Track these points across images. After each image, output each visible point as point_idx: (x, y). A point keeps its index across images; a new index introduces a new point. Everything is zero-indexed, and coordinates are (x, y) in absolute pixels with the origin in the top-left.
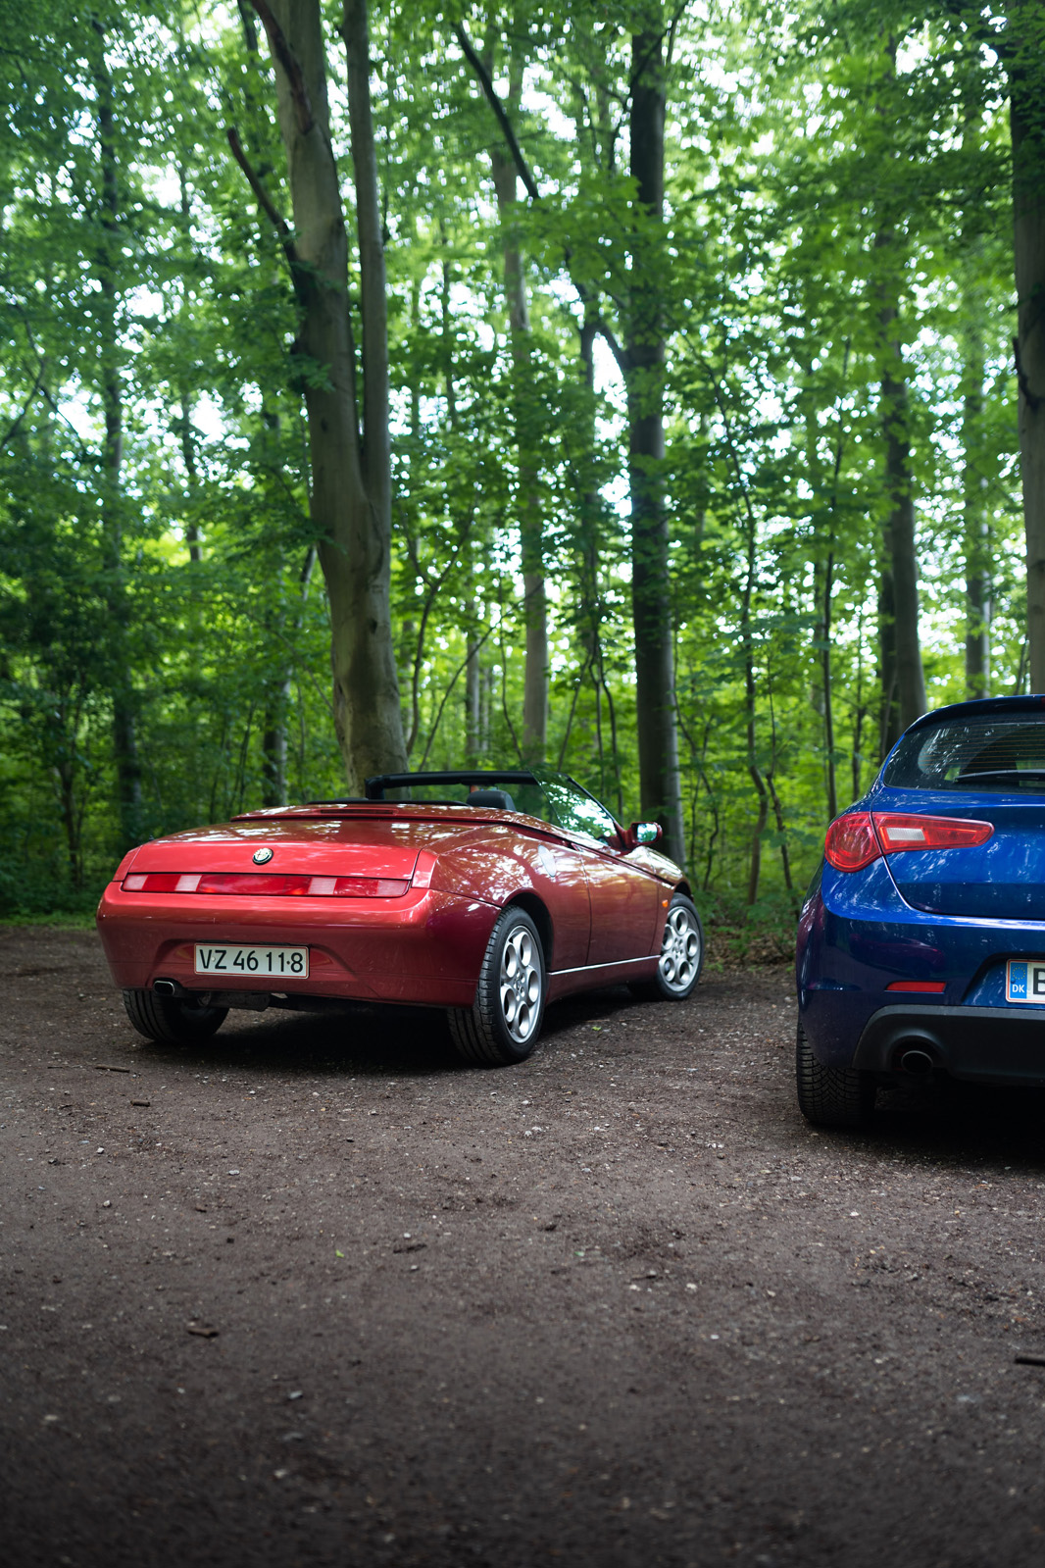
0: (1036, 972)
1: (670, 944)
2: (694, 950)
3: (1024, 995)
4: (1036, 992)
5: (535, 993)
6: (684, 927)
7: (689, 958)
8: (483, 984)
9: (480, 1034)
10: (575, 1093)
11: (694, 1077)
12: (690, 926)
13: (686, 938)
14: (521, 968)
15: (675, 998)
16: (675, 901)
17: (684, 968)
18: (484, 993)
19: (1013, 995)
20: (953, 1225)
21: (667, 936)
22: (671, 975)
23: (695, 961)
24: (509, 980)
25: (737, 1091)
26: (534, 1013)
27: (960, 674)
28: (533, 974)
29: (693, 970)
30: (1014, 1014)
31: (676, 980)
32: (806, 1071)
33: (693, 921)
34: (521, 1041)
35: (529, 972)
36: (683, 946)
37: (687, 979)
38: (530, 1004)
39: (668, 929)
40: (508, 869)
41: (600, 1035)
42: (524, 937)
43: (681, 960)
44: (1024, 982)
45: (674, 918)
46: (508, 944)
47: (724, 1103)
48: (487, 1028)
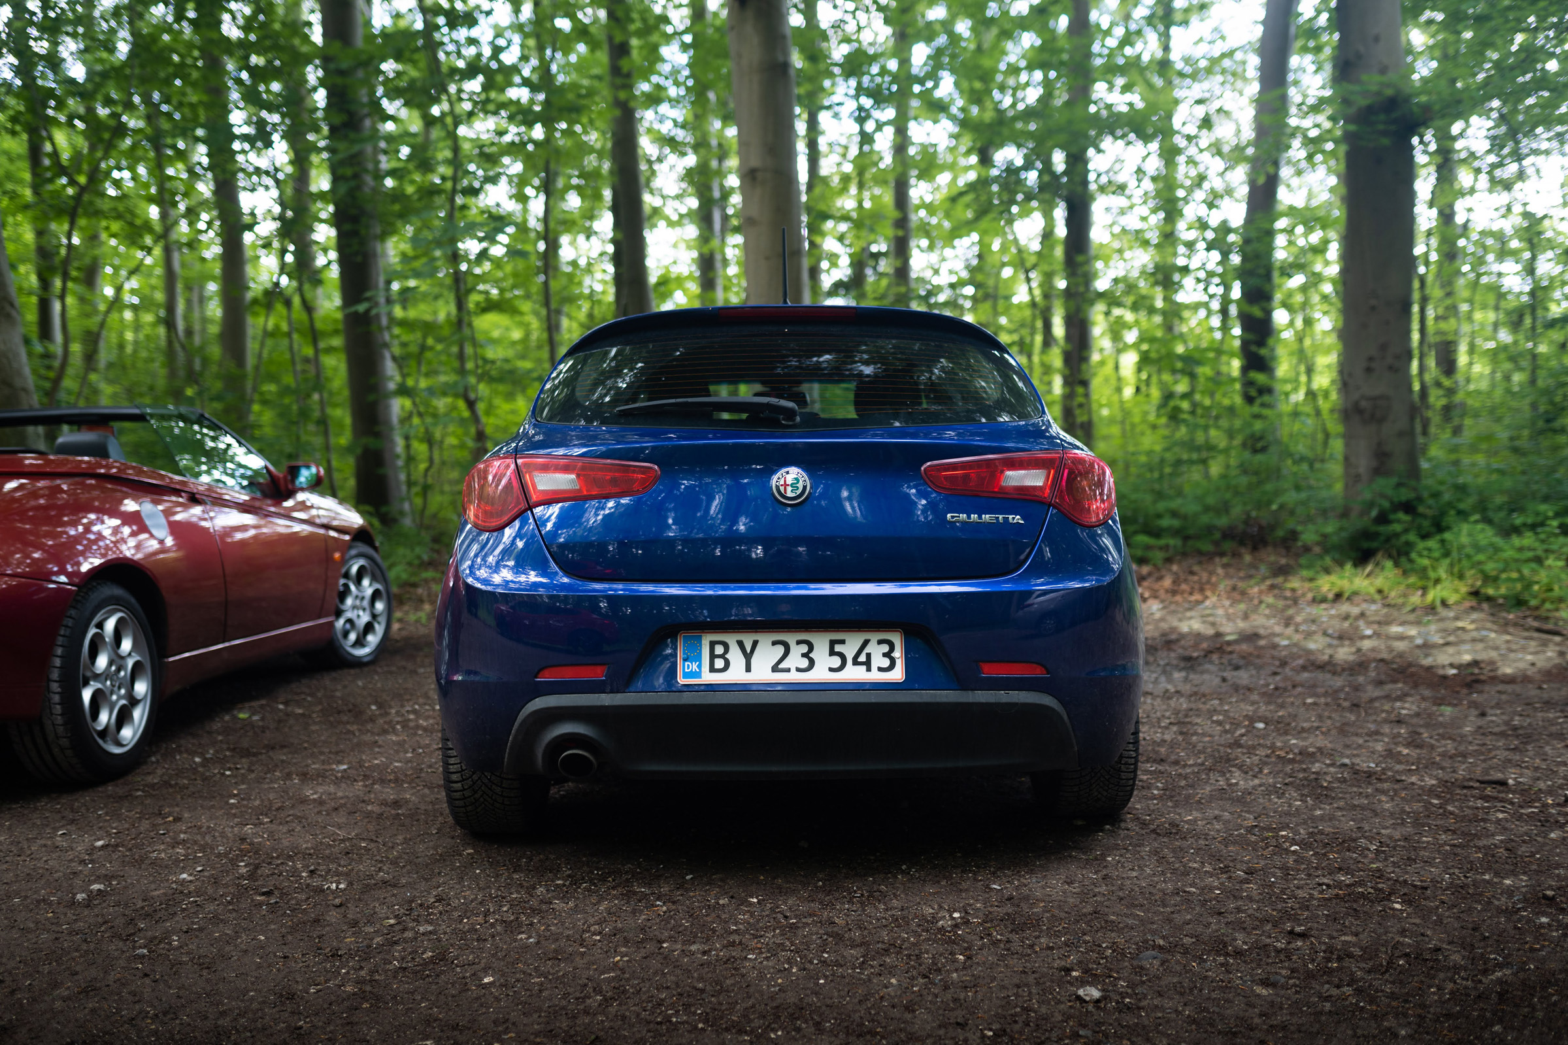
0: (712, 645)
1: (349, 601)
2: (380, 606)
3: (698, 675)
4: (712, 669)
5: (141, 688)
6: (366, 582)
7: (374, 616)
8: (55, 687)
9: (56, 751)
10: (177, 820)
11: (345, 777)
12: (374, 579)
13: (369, 592)
14: (117, 659)
15: (358, 664)
16: (353, 552)
17: (369, 628)
18: (56, 698)
19: (686, 675)
20: (609, 980)
21: (344, 594)
22: (353, 637)
23: (383, 620)
24: (96, 677)
25: (390, 794)
26: (139, 714)
27: (694, 288)
28: (137, 665)
29: (380, 629)
30: (687, 699)
31: (360, 643)
32: (454, 777)
33: (378, 572)
34: (117, 750)
35: (130, 663)
36: (366, 603)
37: (373, 640)
38: (134, 702)
39: (346, 586)
40: (107, 533)
41: (248, 724)
42: (120, 622)
43: (365, 618)
44: (698, 658)
45: (354, 569)
46: (92, 631)
47: (368, 815)
48: (65, 742)
